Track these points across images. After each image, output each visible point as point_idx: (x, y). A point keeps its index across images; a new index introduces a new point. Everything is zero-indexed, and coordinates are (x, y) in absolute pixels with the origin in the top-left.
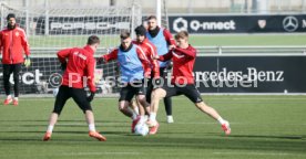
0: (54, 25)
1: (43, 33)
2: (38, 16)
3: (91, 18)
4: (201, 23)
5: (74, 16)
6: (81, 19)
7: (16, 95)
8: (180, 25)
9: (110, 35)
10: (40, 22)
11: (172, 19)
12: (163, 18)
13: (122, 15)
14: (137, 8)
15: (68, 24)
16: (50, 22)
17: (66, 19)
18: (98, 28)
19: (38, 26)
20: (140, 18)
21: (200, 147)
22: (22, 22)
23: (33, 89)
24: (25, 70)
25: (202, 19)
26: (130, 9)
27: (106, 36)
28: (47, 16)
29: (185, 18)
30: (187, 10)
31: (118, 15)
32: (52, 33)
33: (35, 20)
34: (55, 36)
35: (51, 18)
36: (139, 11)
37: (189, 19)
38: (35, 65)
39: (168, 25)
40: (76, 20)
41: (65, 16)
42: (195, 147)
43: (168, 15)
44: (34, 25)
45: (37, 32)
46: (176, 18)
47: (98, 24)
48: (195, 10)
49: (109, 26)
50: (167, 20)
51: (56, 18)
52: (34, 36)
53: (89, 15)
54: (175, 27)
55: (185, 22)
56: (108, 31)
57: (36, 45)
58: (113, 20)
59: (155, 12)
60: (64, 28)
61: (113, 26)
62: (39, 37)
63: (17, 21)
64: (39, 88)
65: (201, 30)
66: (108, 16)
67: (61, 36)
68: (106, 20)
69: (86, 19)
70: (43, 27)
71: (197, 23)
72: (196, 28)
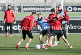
0: (25, 9)
1: (21, 11)
2: (19, 6)
3: (38, 6)
4: (77, 8)
5: (32, 6)
6: (34, 7)
7: (11, 34)
8: (70, 9)
9: (45, 13)
10: (20, 8)
11: (67, 7)
12: (64, 6)
13: (49, 5)
14: (54, 3)
15: (29, 8)
16: (23, 8)
17: (29, 7)
18: (40, 10)
19: (19, 9)
20: (55, 6)
21: (77, 53)
22: (13, 8)
23: (17, 32)
24: (14, 25)
25: (78, 7)
26: (52, 3)
27: (43, 13)
28: (22, 5)
29: (71, 6)
30: (72, 3)
31: (47, 5)
32: (24, 12)
33: (18, 7)
34: (25, 13)
35: (23, 6)
36: (55, 4)
37: (73, 7)
38: (18, 23)
39: (65, 9)
40: (33, 7)
41: (28, 6)
42: (74, 53)
43: (65, 5)
44: (17, 9)
45: (19, 11)
46: (68, 6)
47: (40, 8)
48: (75, 4)
49: (44, 9)
50: (65, 7)
51: (25, 6)
52: (17, 13)
53: (37, 5)
54: (68, 10)
55: (72, 8)
56: (44, 11)
57: (18, 16)
58: (46, 7)
59: (61, 4)
60: (28, 10)
61: (45, 9)
62: (19, 13)
63: (12, 7)
64: (19, 31)
65: (77, 11)
66: (44, 6)
67: (27, 13)
68: (43, 7)
69: (36, 6)
70: (21, 10)
71: (76, 8)
72: (75, 10)
